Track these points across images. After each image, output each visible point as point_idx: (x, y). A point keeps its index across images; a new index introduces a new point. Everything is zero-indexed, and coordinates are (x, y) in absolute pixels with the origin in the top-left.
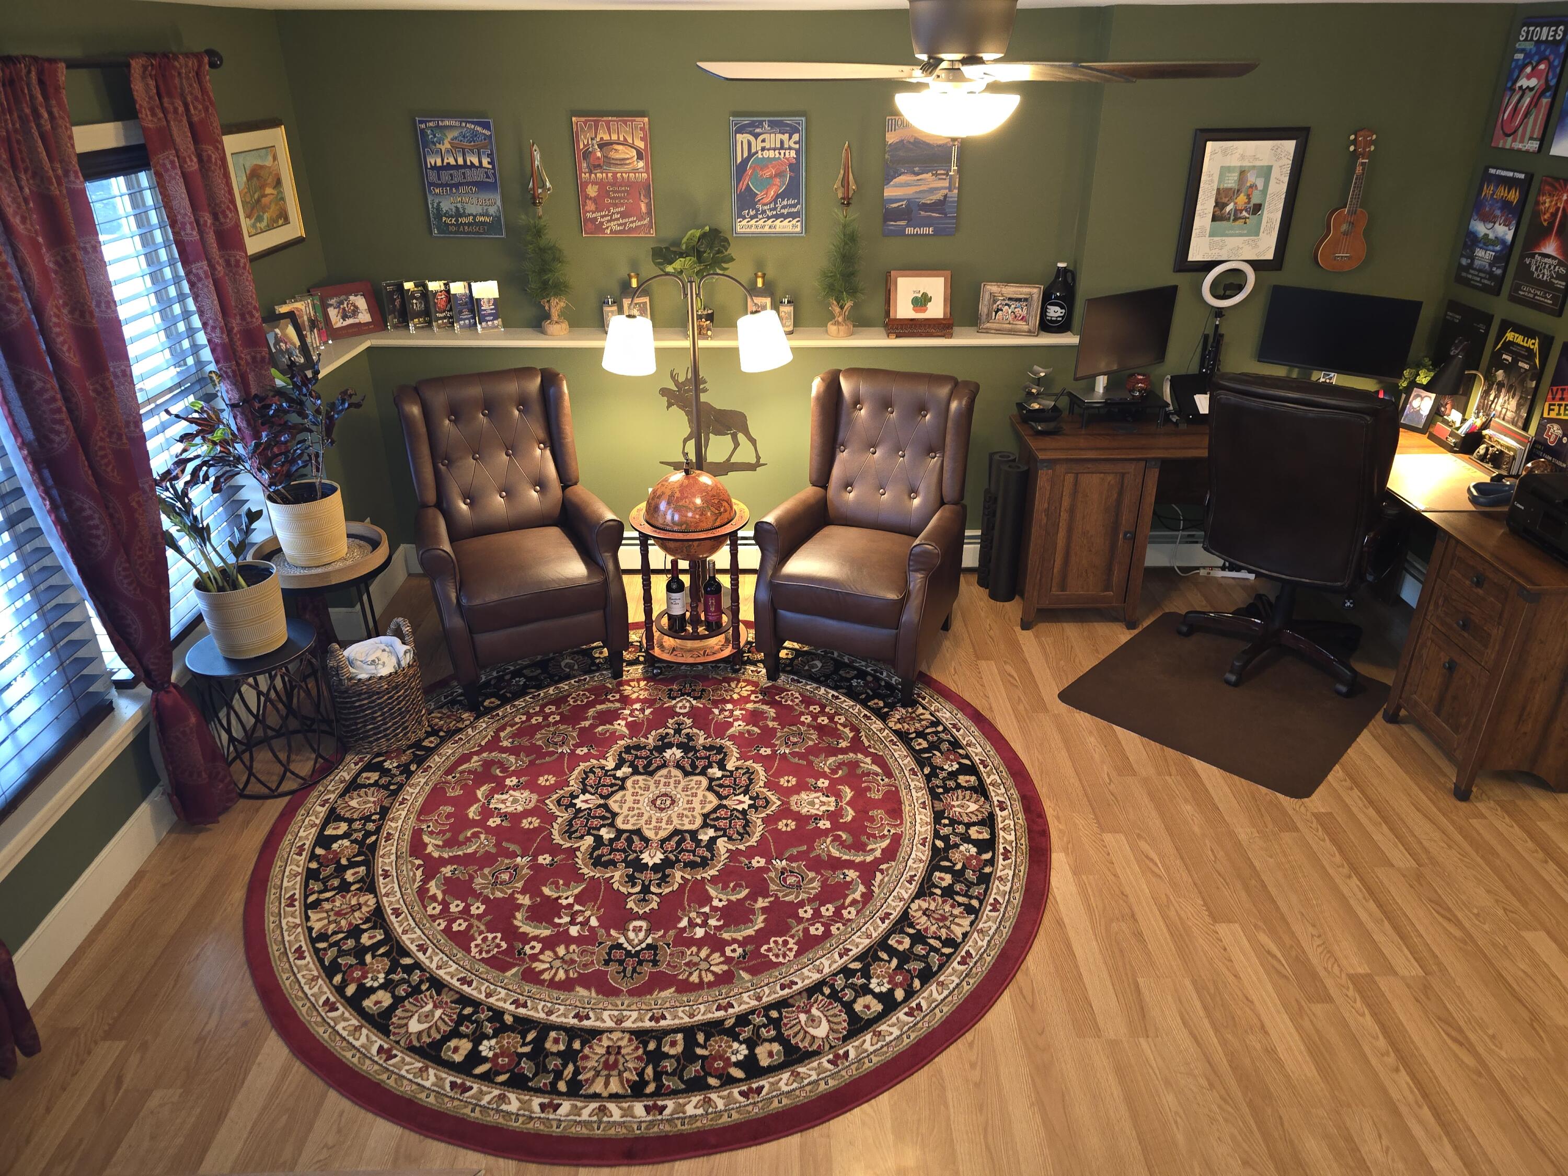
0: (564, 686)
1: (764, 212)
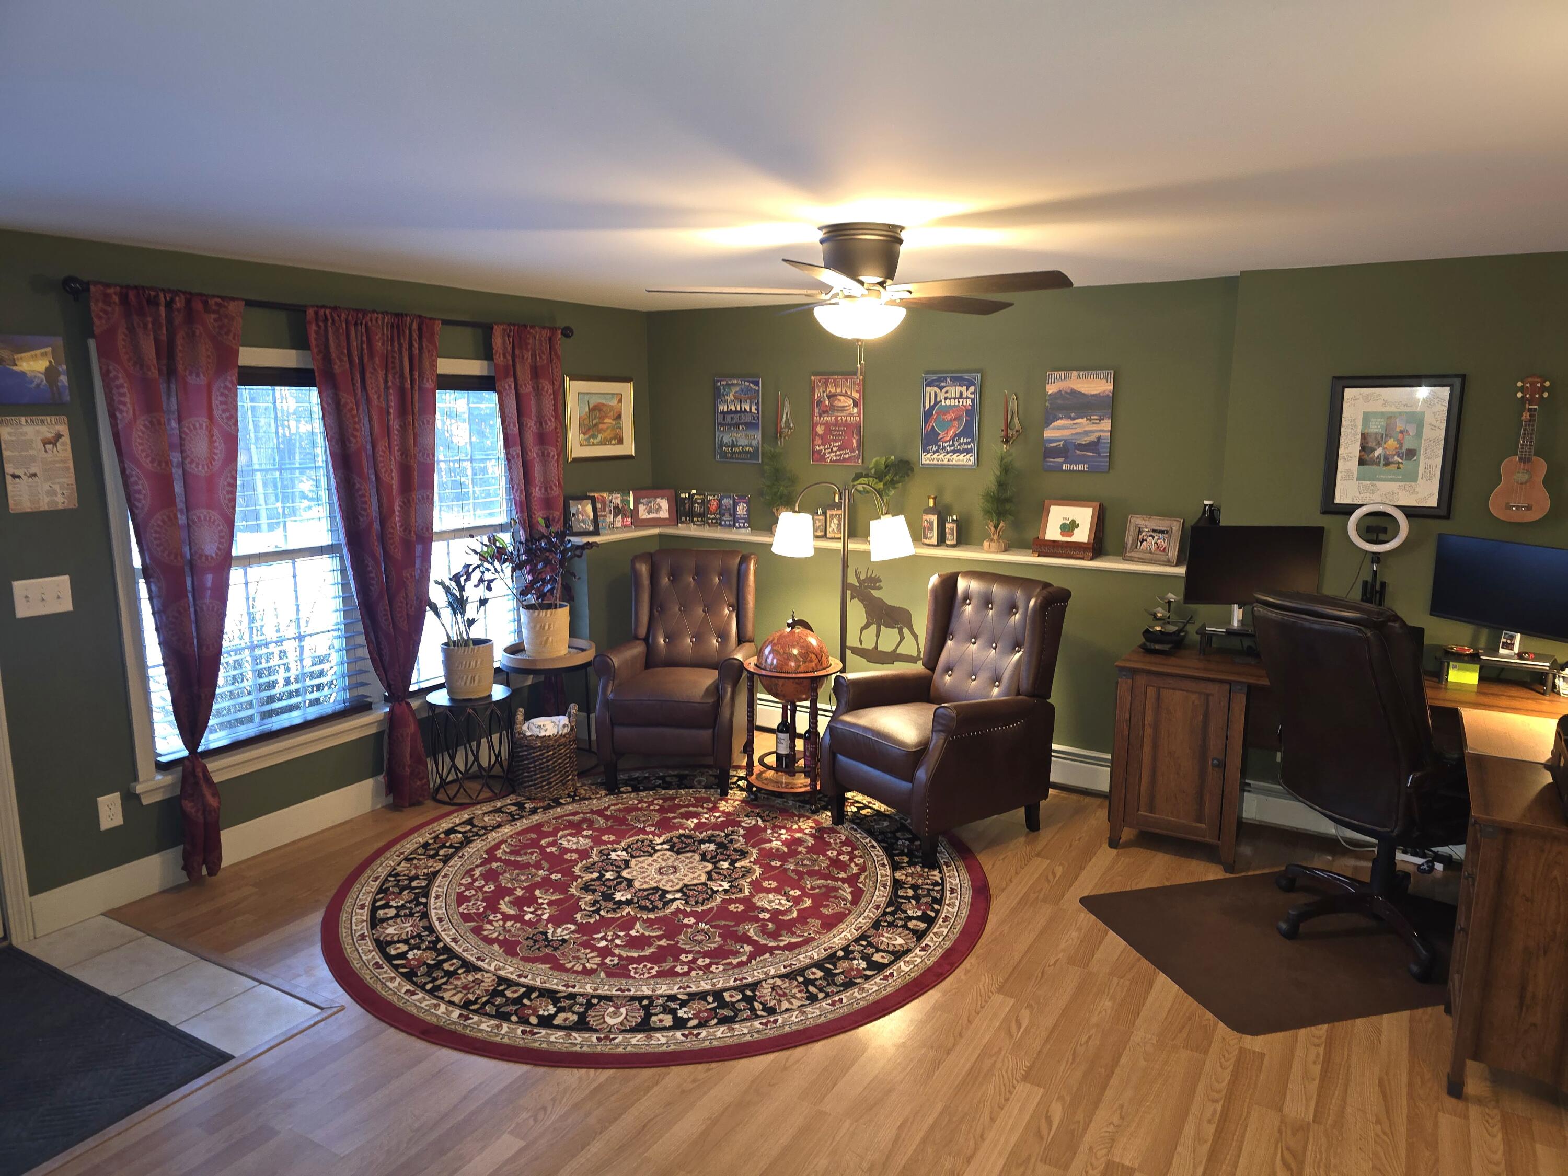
0: (683, 792)
1: (944, 448)
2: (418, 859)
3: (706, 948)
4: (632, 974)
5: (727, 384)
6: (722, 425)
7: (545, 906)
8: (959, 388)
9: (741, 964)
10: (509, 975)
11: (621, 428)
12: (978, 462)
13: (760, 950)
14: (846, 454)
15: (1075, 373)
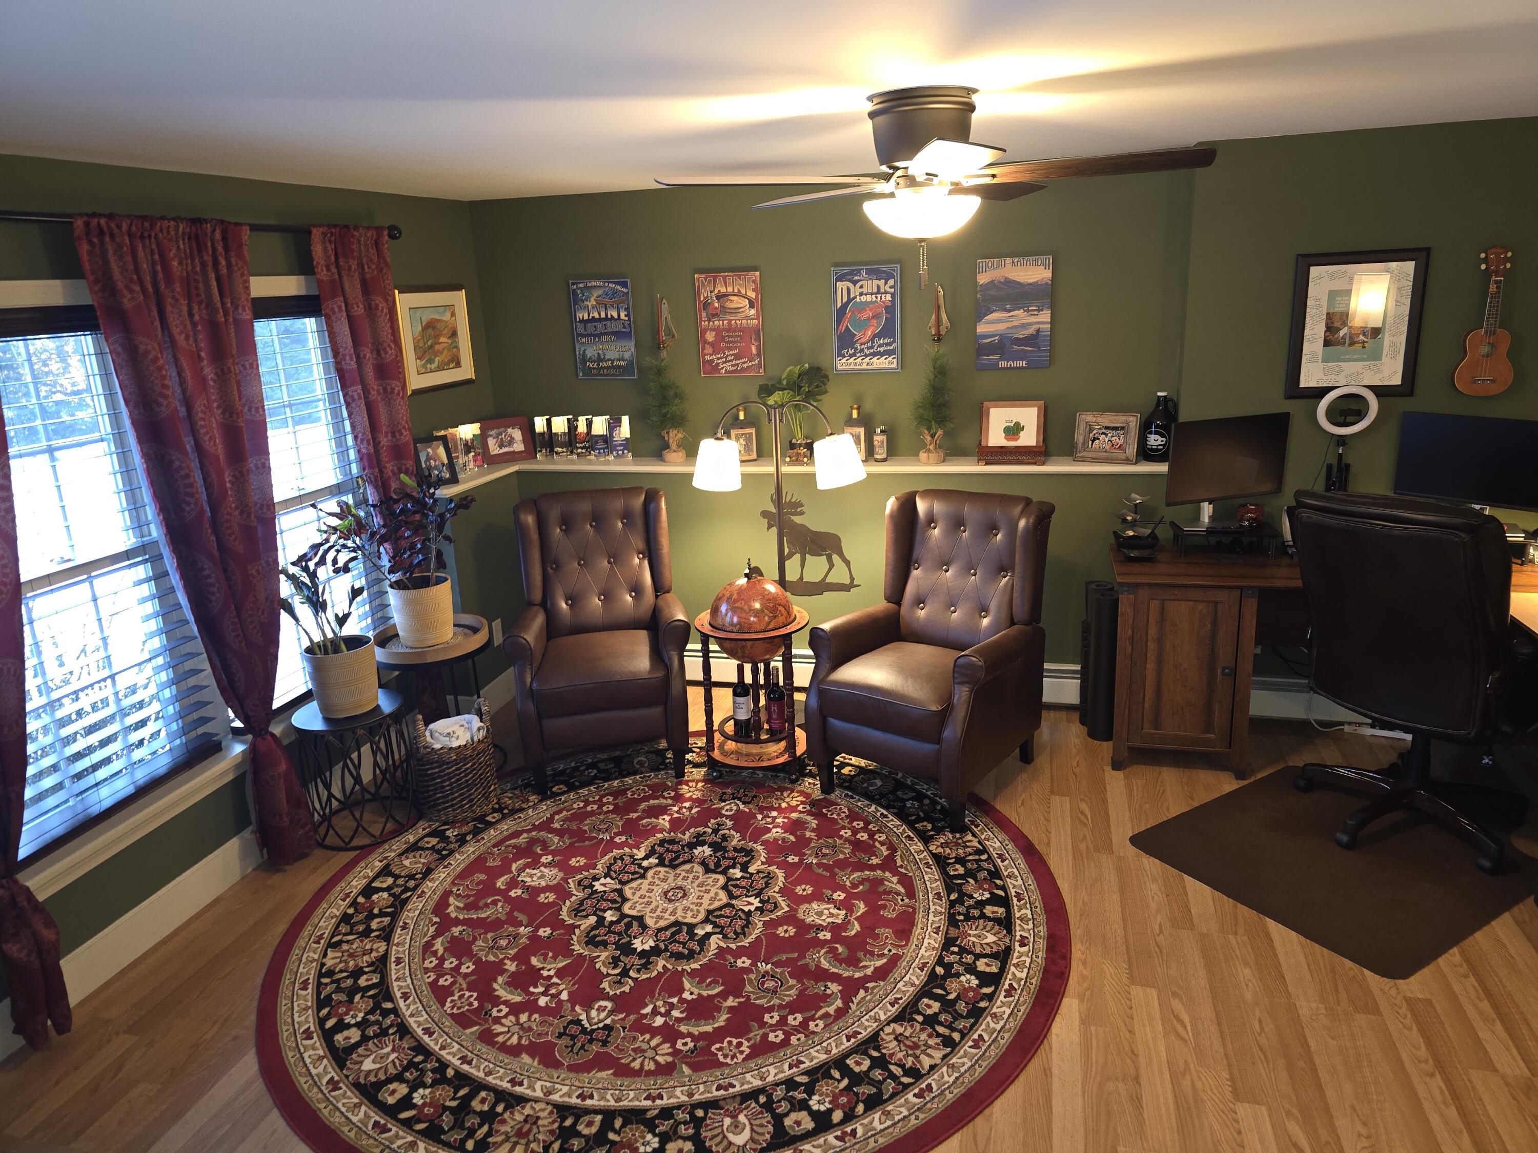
0: (629, 780)
1: (862, 350)
2: (348, 942)
3: (787, 999)
4: (721, 1059)
5: (586, 287)
6: (584, 336)
7: (555, 980)
8: (876, 282)
9: (841, 1013)
10: (566, 1099)
11: (457, 347)
12: (902, 364)
13: (851, 988)
14: (744, 363)
15: (1009, 260)
